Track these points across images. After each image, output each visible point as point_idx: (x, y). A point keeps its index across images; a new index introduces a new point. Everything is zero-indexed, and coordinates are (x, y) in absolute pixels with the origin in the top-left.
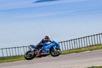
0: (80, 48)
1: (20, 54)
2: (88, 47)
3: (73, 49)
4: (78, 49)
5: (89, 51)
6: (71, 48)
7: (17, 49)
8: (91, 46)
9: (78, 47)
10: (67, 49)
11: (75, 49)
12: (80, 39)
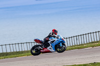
0: (82, 44)
1: (23, 50)
2: (90, 43)
3: (75, 45)
4: (80, 45)
5: (91, 48)
6: (74, 45)
7: (20, 45)
8: (92, 43)
9: (81, 43)
10: (69, 45)
11: (77, 45)
12: (82, 36)
